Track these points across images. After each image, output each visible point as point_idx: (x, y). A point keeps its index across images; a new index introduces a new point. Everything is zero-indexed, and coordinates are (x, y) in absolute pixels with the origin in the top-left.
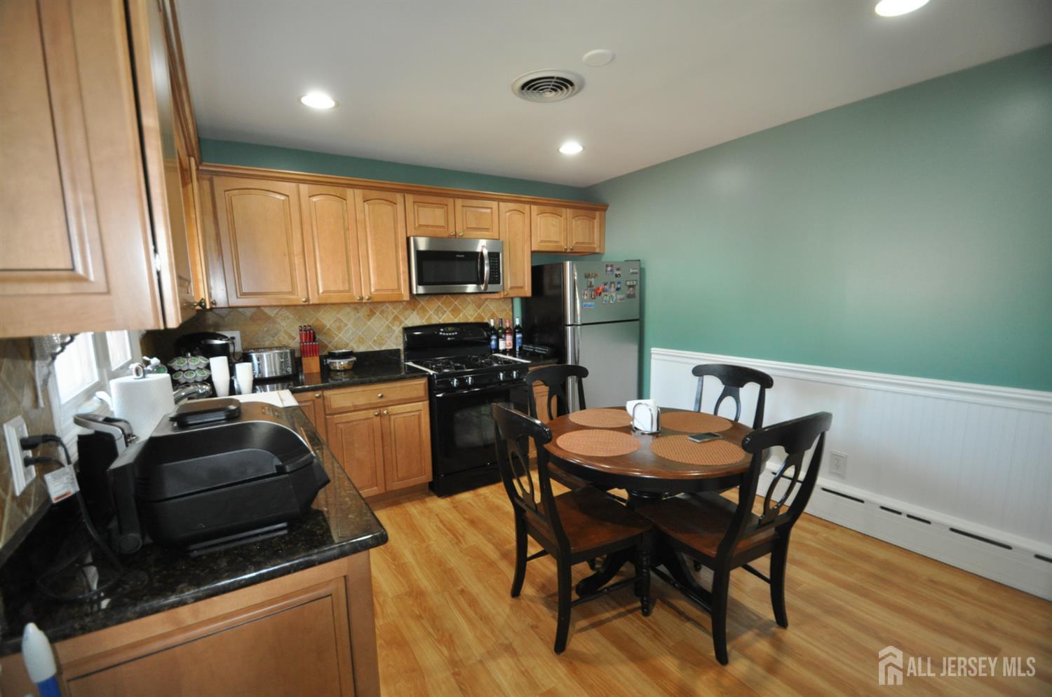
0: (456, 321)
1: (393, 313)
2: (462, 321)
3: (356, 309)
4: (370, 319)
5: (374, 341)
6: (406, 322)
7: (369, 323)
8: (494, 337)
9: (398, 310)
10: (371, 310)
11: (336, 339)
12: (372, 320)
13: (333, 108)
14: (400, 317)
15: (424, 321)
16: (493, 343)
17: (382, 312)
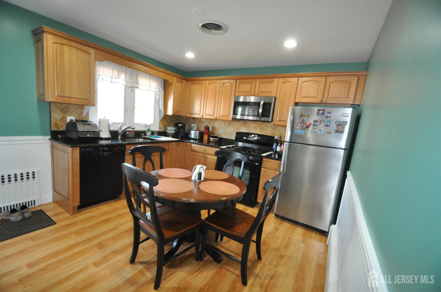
0: (262, 133)
1: (237, 126)
2: (264, 134)
3: (225, 123)
4: (229, 127)
5: (229, 135)
6: (241, 130)
7: (228, 128)
8: (275, 144)
9: (239, 125)
10: (230, 124)
11: (218, 132)
12: (230, 127)
13: (194, 57)
14: (239, 128)
15: (248, 131)
16: (274, 147)
17: (233, 125)
